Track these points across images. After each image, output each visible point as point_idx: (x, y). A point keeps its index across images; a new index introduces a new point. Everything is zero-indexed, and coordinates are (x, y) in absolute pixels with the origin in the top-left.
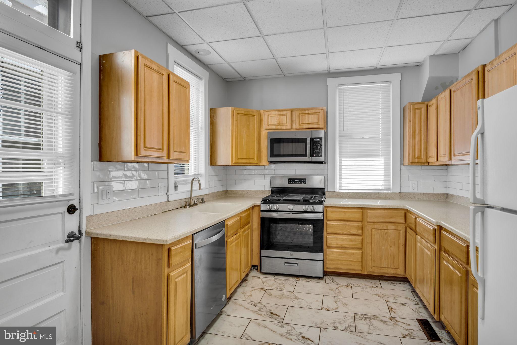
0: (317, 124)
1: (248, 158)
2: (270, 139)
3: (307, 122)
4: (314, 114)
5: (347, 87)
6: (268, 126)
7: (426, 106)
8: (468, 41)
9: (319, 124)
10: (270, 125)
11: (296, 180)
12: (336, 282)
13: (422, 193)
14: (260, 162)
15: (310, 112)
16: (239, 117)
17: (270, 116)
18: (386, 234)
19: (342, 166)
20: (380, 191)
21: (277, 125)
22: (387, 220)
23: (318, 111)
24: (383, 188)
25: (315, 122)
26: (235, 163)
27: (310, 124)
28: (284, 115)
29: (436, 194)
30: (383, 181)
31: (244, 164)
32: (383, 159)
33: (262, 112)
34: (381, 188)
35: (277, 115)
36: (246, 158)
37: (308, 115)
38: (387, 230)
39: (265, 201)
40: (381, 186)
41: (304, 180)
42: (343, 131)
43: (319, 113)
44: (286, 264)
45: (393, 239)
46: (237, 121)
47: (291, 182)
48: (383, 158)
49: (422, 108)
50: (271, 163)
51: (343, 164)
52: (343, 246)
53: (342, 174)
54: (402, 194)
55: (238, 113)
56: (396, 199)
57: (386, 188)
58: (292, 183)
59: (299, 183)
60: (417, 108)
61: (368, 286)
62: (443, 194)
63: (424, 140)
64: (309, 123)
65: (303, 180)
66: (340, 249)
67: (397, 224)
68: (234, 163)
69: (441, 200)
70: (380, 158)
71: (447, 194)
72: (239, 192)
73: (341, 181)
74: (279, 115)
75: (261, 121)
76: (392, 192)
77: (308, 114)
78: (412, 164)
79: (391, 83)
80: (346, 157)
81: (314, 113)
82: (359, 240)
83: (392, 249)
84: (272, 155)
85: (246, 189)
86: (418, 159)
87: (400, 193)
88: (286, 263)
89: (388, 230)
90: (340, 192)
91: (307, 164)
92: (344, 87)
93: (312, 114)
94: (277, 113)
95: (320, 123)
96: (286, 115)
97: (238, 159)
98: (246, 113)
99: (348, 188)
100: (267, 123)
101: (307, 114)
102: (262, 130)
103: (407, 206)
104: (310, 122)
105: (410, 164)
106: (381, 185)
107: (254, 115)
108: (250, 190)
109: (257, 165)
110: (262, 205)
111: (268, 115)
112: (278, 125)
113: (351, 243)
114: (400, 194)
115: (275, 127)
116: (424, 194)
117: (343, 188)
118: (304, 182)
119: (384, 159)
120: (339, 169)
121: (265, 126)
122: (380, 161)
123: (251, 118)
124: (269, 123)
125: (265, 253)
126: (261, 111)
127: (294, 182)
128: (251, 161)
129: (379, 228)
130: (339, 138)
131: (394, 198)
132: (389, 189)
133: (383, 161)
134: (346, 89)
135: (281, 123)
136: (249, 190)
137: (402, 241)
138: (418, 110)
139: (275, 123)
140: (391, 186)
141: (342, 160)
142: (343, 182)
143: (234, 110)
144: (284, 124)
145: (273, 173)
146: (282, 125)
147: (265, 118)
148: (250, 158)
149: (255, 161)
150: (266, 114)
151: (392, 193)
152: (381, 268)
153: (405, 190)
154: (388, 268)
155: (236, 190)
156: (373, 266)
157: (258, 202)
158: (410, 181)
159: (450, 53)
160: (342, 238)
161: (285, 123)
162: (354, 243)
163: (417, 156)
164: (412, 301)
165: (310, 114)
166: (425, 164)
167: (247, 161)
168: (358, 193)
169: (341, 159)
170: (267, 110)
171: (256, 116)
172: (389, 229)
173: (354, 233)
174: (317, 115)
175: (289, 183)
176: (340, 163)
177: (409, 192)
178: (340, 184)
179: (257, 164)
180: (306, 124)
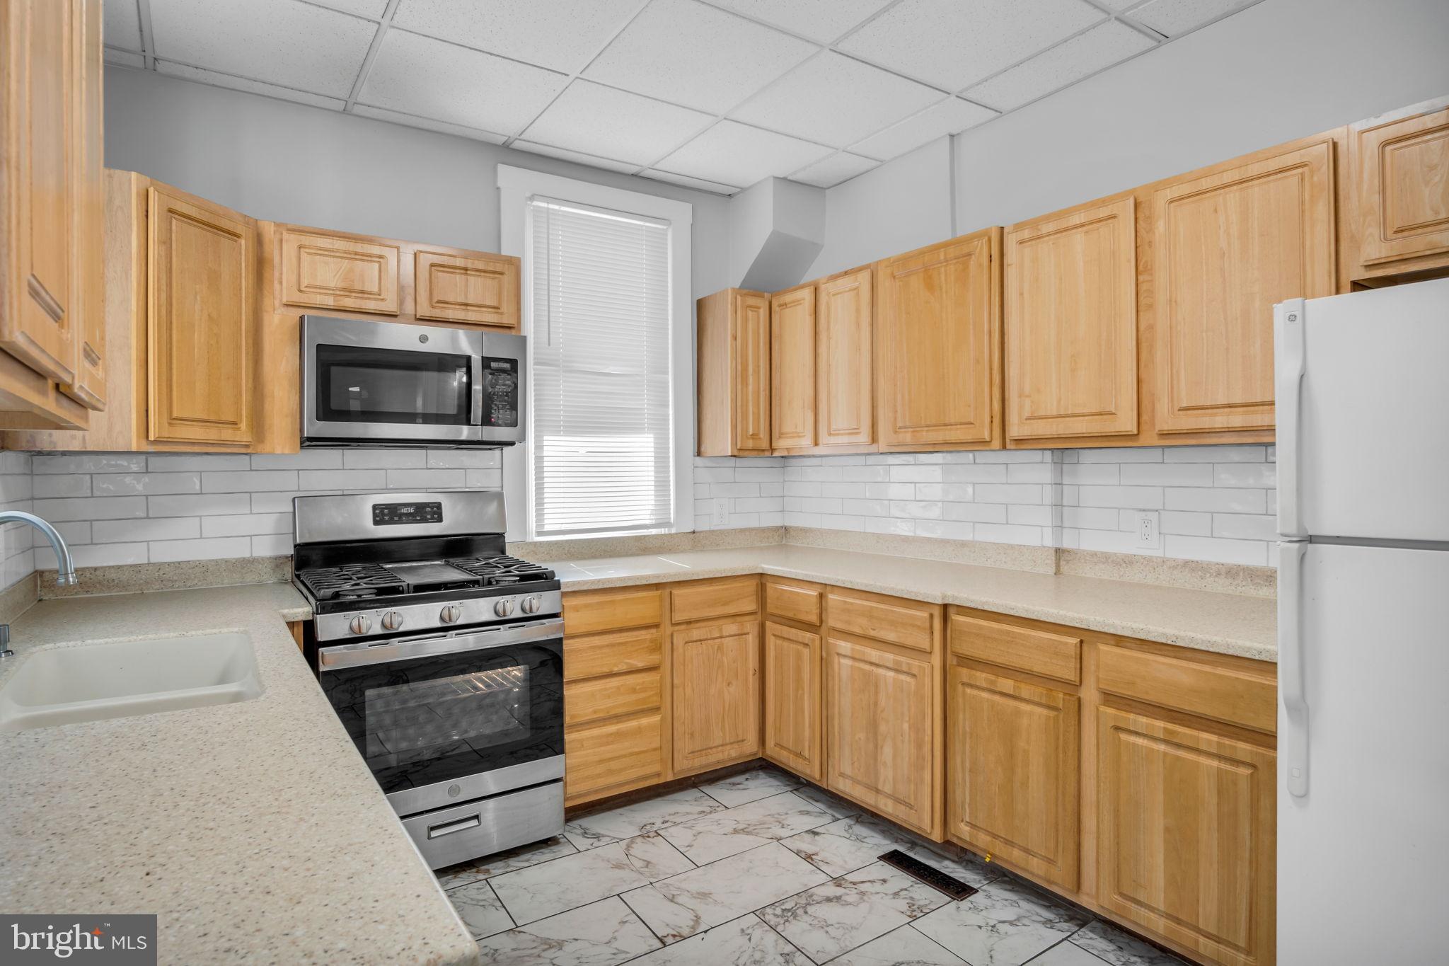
0: (493, 310)
1: (212, 418)
2: (318, 346)
3: (459, 300)
4: (482, 274)
5: (556, 207)
6: (300, 291)
7: (767, 303)
8: (869, 164)
9: (502, 314)
10: (306, 287)
11: (404, 511)
12: (603, 836)
13: (737, 529)
14: (261, 439)
15: (470, 266)
16: (174, 227)
17: (307, 250)
18: (717, 650)
19: (545, 459)
20: (646, 531)
21: (338, 292)
22: (720, 611)
23: (499, 268)
24: (654, 522)
25: (488, 303)
26: (156, 442)
27: (469, 308)
28: (369, 259)
29: (763, 530)
30: (653, 502)
31: (193, 444)
32: (652, 440)
33: (269, 230)
34: (648, 522)
35: (337, 254)
36: (205, 417)
37: (462, 274)
38: (719, 640)
40: (648, 517)
41: (435, 509)
42: (549, 345)
43: (502, 273)
44: (434, 834)
45: (734, 662)
46: (166, 242)
47: (387, 518)
48: (652, 435)
49: (759, 308)
50: (311, 442)
51: (547, 451)
52: (613, 712)
53: (546, 485)
54: (698, 534)
55: (172, 207)
56: (684, 551)
57: (661, 521)
58: (391, 522)
59: (418, 518)
60: (751, 307)
61: (691, 813)
62: (777, 529)
63: (765, 390)
64: (467, 305)
65: (432, 508)
66: (602, 724)
67: (739, 619)
68: (151, 438)
69: (773, 544)
70: (646, 435)
71: (786, 529)
72: (113, 576)
73: (543, 506)
74: (345, 255)
76: (673, 531)
77: (462, 271)
78: (739, 454)
79: (670, 224)
80: (556, 432)
81: (485, 271)
82: (653, 684)
83: (732, 689)
84: (326, 409)
85: (153, 561)
86: (753, 439)
87: (694, 532)
88: (433, 828)
89: (723, 639)
90: (541, 543)
91: (430, 452)
92: (552, 206)
93: (478, 273)
94: (337, 244)
95: (504, 309)
96: (377, 259)
97: (173, 421)
98: (205, 217)
99: (564, 527)
100: (294, 278)
101: (458, 271)
102: (267, 302)
103: (764, 566)
104: (470, 301)
105: (736, 453)
106: (649, 512)
107: (238, 236)
108: (179, 563)
109: (246, 451)
110: (323, 620)
111: (300, 247)
112: (342, 293)
113: (634, 697)
114: (692, 536)
115: (329, 301)
116: (742, 531)
117: (547, 528)
118: (436, 516)
119: (655, 438)
120: (536, 468)
121: (283, 287)
122: (642, 445)
123: (225, 242)
124: (305, 282)
126: (261, 224)
127: (396, 519)
128: (227, 434)
129: (702, 638)
130: (536, 367)
131: (680, 547)
132: (666, 524)
133: (652, 445)
134: (555, 212)
135: (358, 287)
136: (169, 564)
137: (753, 662)
138: (752, 311)
139: (332, 285)
140: (672, 516)
141: (545, 438)
142: (548, 509)
143: (151, 190)
144: (370, 293)
145: (309, 483)
146: (360, 295)
147: (282, 255)
148: (224, 418)
149: (243, 434)
150: (291, 242)
151: (676, 534)
152: (707, 751)
153: (703, 526)
154: (722, 745)
155: (96, 569)
156: (690, 751)
158: (715, 499)
159: (814, 184)
160: (606, 689)
161: (376, 290)
162: (641, 696)
163: (751, 432)
164: (819, 816)
165: (469, 272)
166: (767, 454)
167: (212, 434)
168: (592, 540)
169: (542, 436)
170: (289, 227)
171: (243, 242)
172: (724, 634)
173: (640, 665)
174: (494, 278)
175: (376, 523)
176: (539, 447)
177: (712, 528)
178: (540, 515)
179: (247, 446)
180: (458, 307)
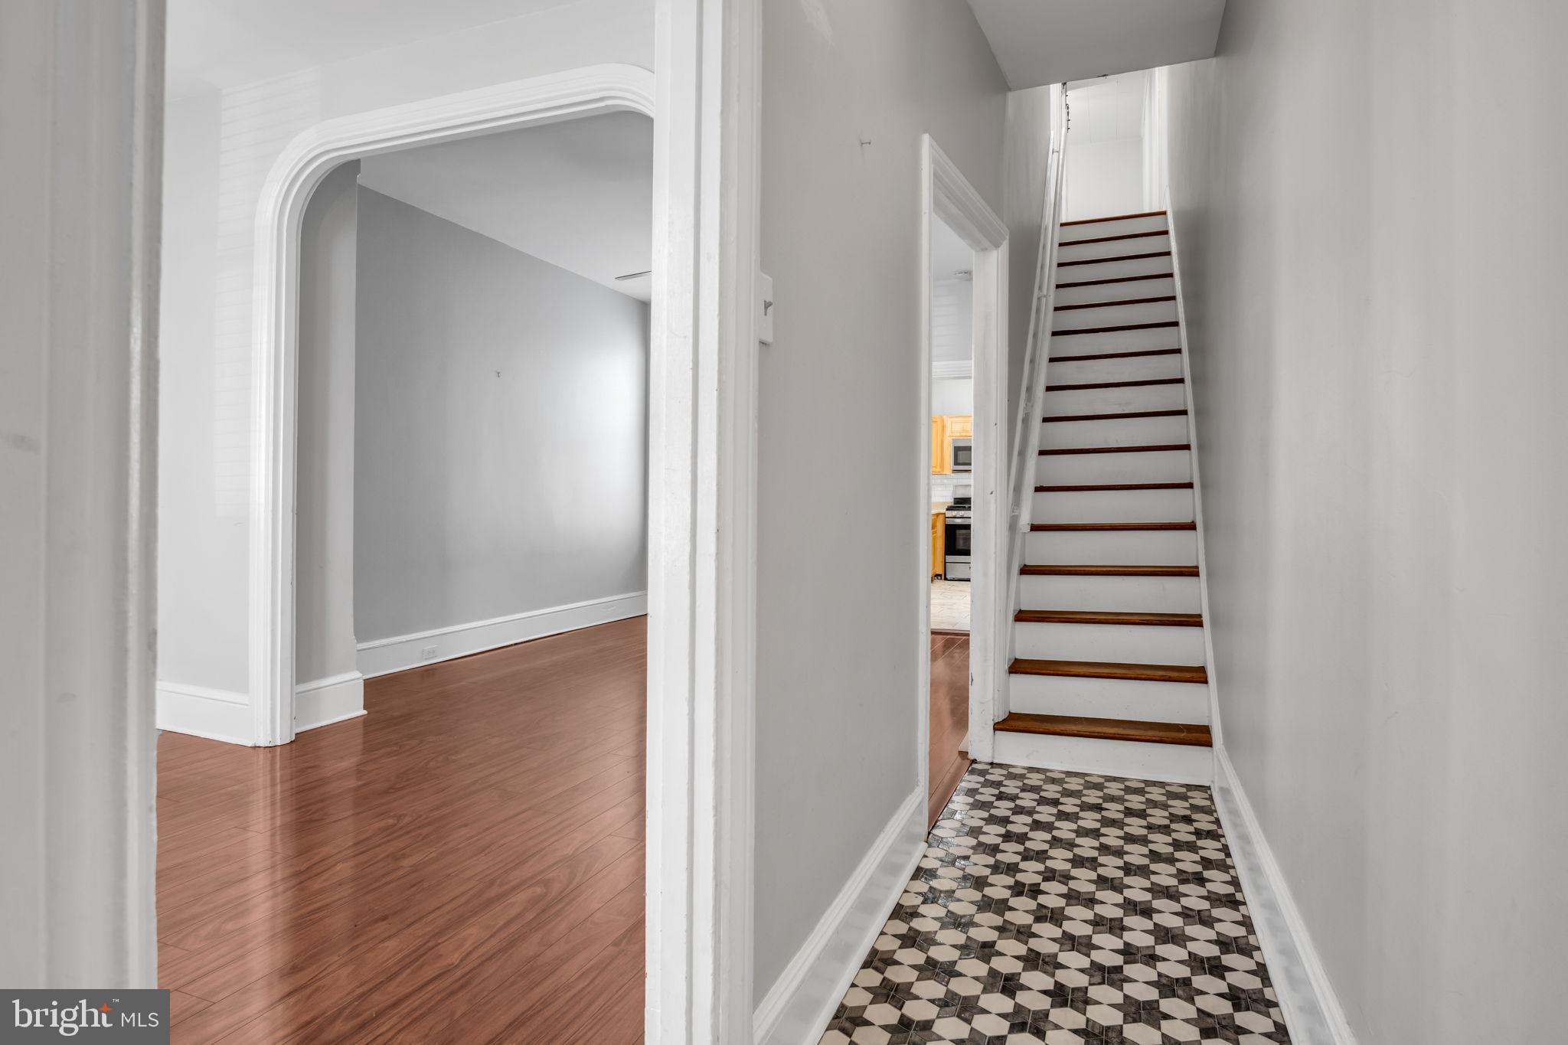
2: (954, 446)
6: (952, 432)
14: (943, 470)
21: (960, 432)
33: (945, 417)
35: (960, 422)
39: (949, 509)
50: (955, 471)
75: (943, 427)
84: (956, 463)
94: (961, 419)
100: (950, 430)
102: (945, 436)
110: (946, 512)
111: (952, 421)
115: (958, 434)
121: (948, 432)
124: (953, 430)
125: (950, 558)
135: (964, 430)
139: (959, 430)
145: (955, 482)
146: (965, 432)
147: (948, 423)
149: (938, 470)
150: (950, 420)
157: (944, 511)
170: (950, 416)
179: (940, 473)
